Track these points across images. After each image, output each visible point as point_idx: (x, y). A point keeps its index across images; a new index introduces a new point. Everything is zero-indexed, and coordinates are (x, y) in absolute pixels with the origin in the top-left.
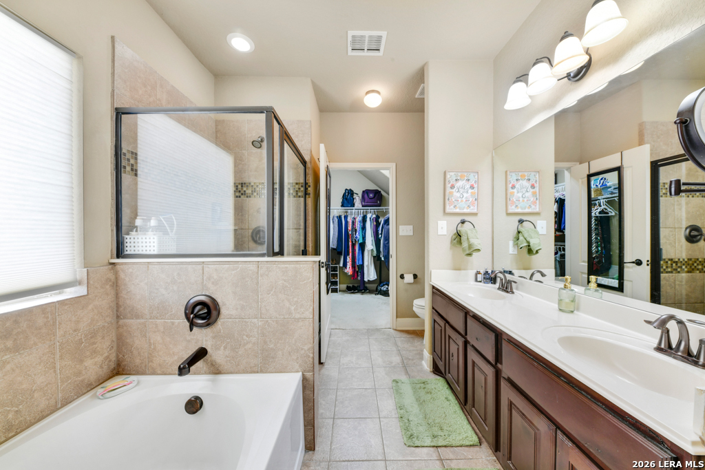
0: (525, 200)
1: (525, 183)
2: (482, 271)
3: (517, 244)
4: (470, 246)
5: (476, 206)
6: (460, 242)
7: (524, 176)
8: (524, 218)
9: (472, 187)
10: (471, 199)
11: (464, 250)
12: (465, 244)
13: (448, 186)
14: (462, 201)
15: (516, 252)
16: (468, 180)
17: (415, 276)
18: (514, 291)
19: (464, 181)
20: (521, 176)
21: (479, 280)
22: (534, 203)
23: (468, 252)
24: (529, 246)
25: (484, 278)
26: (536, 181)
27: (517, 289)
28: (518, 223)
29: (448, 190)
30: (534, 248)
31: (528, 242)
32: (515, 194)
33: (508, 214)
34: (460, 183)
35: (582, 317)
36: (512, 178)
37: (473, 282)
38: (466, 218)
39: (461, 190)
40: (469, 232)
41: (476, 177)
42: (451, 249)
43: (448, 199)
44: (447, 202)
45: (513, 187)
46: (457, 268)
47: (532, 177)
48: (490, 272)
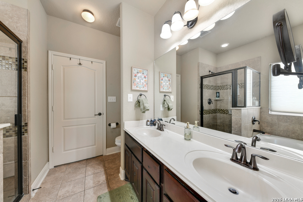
0: (167, 86)
1: (166, 78)
2: (149, 120)
3: (164, 106)
4: (144, 108)
5: (147, 87)
6: (139, 106)
7: (166, 75)
8: (166, 94)
9: (145, 77)
10: (144, 83)
11: (141, 110)
12: (142, 107)
13: (133, 75)
14: (140, 84)
15: (163, 110)
16: (143, 73)
17: (117, 124)
18: (164, 129)
19: (141, 74)
20: (165, 75)
21: (148, 124)
22: (170, 88)
23: (143, 111)
24: (168, 107)
25: (151, 124)
26: (170, 78)
27: (165, 128)
28: (164, 97)
29: (133, 77)
30: (171, 108)
31: (168, 105)
32: (163, 83)
33: (160, 92)
34: (139, 75)
35: (194, 142)
36: (162, 75)
37: (145, 126)
38: (142, 93)
39: (140, 78)
40: (144, 100)
41: (147, 72)
42: (135, 109)
43: (134, 82)
44: (133, 84)
45: (162, 80)
46: (138, 119)
47: (169, 76)
48: (153, 120)
